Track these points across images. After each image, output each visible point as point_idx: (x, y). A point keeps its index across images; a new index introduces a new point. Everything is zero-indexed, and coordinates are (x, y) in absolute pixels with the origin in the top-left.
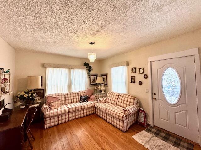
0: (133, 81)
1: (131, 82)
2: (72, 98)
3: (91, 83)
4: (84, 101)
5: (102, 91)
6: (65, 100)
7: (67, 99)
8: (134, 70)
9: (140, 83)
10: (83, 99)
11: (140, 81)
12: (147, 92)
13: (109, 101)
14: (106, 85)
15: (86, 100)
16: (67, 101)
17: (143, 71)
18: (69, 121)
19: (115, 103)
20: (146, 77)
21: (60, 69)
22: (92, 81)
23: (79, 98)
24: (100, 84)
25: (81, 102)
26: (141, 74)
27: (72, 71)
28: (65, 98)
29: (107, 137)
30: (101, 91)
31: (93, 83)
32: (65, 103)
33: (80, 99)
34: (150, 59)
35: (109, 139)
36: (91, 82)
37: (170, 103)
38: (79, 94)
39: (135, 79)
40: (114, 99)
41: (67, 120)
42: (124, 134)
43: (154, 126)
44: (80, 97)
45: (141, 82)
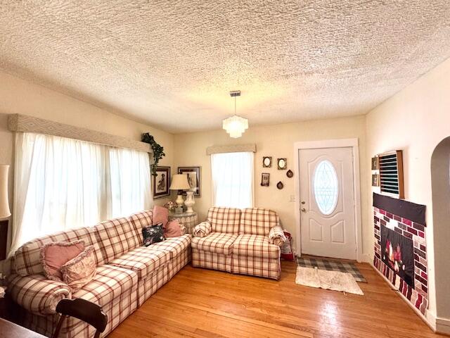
0: (265, 181)
1: (262, 185)
2: (123, 237)
3: (157, 192)
4: (157, 240)
5: (187, 210)
6: (103, 249)
7: (107, 243)
8: (267, 161)
9: (280, 186)
10: (151, 236)
11: (280, 182)
12: (292, 200)
13: (219, 228)
14: (198, 194)
15: (161, 238)
16: (110, 251)
17: (286, 165)
18: (138, 307)
19: (236, 229)
20: (290, 174)
21: (78, 144)
22: (157, 184)
23: (138, 235)
24: (183, 193)
25: (148, 243)
26: (281, 171)
27: (113, 153)
28: (100, 241)
29: (263, 301)
30: (185, 208)
31: (161, 191)
32: (106, 257)
33: (142, 237)
34: (298, 145)
35: (272, 303)
36: (157, 187)
37: (324, 213)
38: (138, 224)
39: (268, 178)
40: (231, 222)
41: (134, 306)
42: (281, 282)
43: (302, 254)
44: (140, 231)
45: (282, 184)
